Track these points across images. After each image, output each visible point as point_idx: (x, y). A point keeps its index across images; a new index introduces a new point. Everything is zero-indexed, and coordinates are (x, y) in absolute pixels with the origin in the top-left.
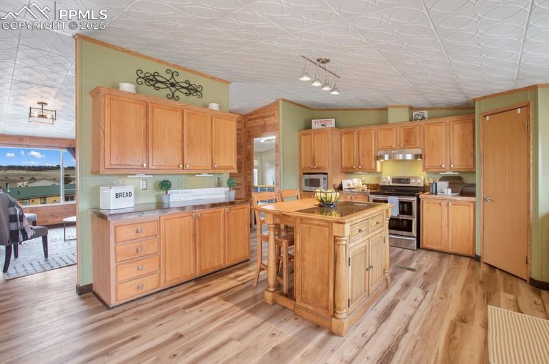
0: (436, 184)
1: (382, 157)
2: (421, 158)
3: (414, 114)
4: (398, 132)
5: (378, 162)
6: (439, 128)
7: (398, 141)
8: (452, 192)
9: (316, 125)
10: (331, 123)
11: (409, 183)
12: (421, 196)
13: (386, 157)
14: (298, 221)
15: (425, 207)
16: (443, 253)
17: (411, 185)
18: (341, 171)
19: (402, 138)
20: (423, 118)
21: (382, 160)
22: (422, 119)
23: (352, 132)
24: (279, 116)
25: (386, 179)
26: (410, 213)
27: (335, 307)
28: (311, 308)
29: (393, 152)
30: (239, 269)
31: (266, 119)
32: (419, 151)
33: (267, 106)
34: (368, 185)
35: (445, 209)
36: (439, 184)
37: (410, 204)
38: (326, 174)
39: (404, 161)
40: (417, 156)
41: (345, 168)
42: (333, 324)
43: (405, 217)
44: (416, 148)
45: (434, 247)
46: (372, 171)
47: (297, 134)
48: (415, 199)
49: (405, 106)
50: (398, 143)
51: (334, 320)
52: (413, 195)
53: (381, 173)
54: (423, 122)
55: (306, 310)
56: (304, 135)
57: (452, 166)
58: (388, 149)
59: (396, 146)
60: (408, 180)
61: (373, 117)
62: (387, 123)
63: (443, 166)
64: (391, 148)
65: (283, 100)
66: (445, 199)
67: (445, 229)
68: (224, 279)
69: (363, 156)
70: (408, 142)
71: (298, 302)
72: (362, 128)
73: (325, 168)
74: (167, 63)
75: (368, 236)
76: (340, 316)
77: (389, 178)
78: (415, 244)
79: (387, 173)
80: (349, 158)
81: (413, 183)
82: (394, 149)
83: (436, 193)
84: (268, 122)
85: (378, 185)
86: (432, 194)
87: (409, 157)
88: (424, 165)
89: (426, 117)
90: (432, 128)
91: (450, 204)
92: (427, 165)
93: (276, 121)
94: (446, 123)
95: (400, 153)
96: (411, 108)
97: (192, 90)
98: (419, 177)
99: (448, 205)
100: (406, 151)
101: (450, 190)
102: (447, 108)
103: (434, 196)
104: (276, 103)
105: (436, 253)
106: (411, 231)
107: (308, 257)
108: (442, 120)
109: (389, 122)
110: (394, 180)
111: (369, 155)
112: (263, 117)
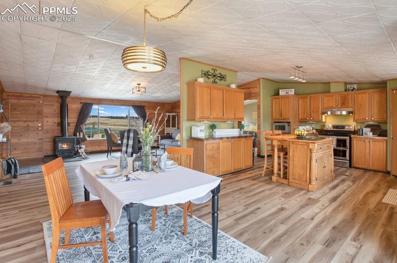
0: (362, 130)
1: (326, 113)
2: (352, 114)
3: (348, 86)
4: (337, 97)
5: (323, 116)
6: (364, 95)
7: (337, 103)
8: (373, 135)
9: (282, 93)
10: (292, 92)
11: (344, 129)
12: (352, 136)
13: (329, 113)
14: (291, 143)
15: (355, 142)
16: (366, 170)
17: (345, 130)
18: (299, 121)
19: (339, 101)
20: (354, 89)
21: (326, 115)
22: (352, 90)
23: (306, 98)
24: (260, 87)
25: (329, 126)
26: (345, 146)
27: (310, 180)
28: (297, 182)
29: (333, 110)
30: (250, 170)
31: (251, 89)
32: (351, 110)
33: (252, 82)
34: (316, 130)
35: (368, 144)
36: (364, 129)
37: (345, 141)
38: (290, 122)
39: (341, 115)
40: (349, 113)
41: (301, 119)
42: (309, 187)
43: (341, 148)
44: (349, 107)
45: (360, 166)
46: (320, 121)
47: (270, 99)
48: (348, 138)
49: (342, 82)
50: (337, 105)
51: (310, 185)
52: (347, 136)
53: (325, 122)
54: (353, 92)
55: (295, 183)
56: (275, 99)
57: (373, 119)
58: (331, 108)
59: (336, 106)
60: (343, 127)
61: (320, 88)
62: (330, 92)
63: (367, 119)
64: (332, 107)
65: (263, 78)
66: (367, 138)
67: (367, 156)
68: (245, 174)
69: (313, 112)
70: (344, 104)
71: (290, 180)
72: (313, 95)
73: (289, 119)
74: (212, 66)
75: (324, 152)
76: (313, 184)
77: (330, 125)
78: (348, 164)
79: (329, 122)
80: (304, 113)
81: (347, 128)
82: (334, 108)
83: (362, 135)
84: (252, 91)
85: (323, 130)
86: (360, 135)
87: (344, 113)
88: (354, 118)
89: (356, 88)
90: (360, 96)
91: (371, 141)
92: (356, 118)
93: (258, 91)
94: (369, 94)
95: (339, 111)
96: (346, 83)
97: (222, 78)
98: (351, 125)
99: (369, 141)
100: (342, 109)
101: (371, 133)
102: (370, 83)
103: (361, 136)
104: (259, 80)
105: (362, 170)
106: (346, 157)
107: (296, 159)
108: (366, 91)
109: (331, 91)
110: (334, 127)
111: (317, 111)
112: (249, 88)
